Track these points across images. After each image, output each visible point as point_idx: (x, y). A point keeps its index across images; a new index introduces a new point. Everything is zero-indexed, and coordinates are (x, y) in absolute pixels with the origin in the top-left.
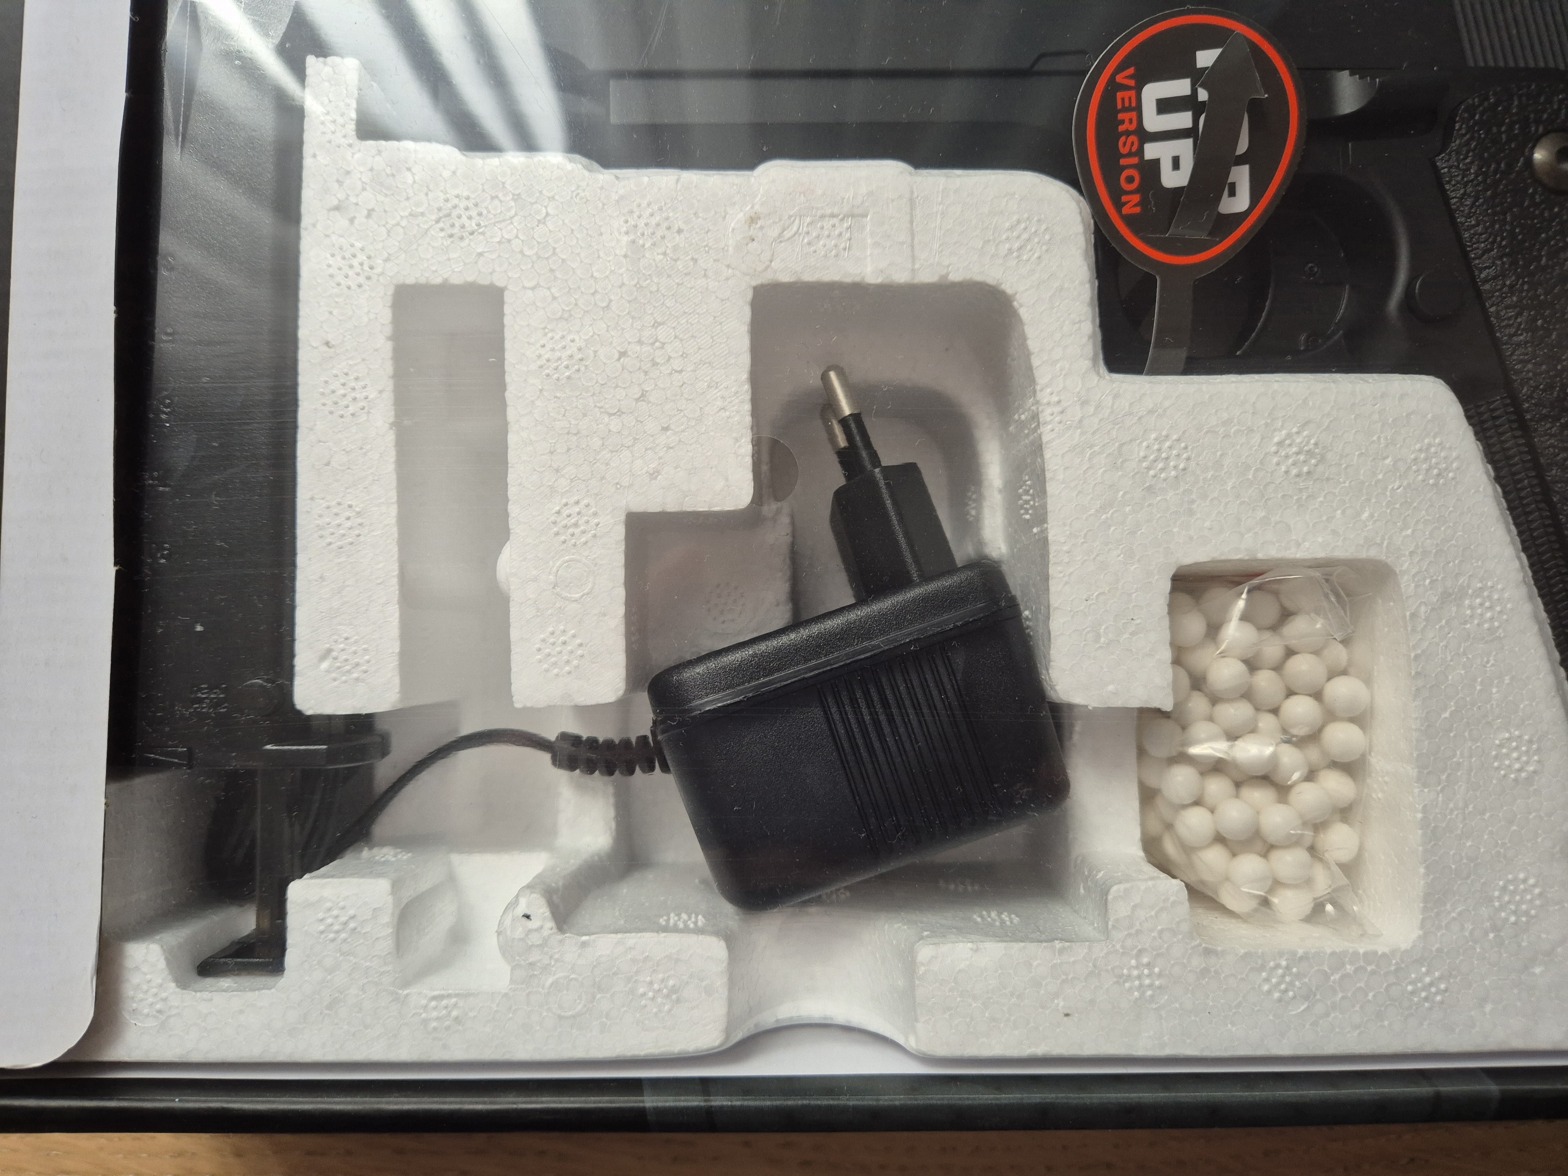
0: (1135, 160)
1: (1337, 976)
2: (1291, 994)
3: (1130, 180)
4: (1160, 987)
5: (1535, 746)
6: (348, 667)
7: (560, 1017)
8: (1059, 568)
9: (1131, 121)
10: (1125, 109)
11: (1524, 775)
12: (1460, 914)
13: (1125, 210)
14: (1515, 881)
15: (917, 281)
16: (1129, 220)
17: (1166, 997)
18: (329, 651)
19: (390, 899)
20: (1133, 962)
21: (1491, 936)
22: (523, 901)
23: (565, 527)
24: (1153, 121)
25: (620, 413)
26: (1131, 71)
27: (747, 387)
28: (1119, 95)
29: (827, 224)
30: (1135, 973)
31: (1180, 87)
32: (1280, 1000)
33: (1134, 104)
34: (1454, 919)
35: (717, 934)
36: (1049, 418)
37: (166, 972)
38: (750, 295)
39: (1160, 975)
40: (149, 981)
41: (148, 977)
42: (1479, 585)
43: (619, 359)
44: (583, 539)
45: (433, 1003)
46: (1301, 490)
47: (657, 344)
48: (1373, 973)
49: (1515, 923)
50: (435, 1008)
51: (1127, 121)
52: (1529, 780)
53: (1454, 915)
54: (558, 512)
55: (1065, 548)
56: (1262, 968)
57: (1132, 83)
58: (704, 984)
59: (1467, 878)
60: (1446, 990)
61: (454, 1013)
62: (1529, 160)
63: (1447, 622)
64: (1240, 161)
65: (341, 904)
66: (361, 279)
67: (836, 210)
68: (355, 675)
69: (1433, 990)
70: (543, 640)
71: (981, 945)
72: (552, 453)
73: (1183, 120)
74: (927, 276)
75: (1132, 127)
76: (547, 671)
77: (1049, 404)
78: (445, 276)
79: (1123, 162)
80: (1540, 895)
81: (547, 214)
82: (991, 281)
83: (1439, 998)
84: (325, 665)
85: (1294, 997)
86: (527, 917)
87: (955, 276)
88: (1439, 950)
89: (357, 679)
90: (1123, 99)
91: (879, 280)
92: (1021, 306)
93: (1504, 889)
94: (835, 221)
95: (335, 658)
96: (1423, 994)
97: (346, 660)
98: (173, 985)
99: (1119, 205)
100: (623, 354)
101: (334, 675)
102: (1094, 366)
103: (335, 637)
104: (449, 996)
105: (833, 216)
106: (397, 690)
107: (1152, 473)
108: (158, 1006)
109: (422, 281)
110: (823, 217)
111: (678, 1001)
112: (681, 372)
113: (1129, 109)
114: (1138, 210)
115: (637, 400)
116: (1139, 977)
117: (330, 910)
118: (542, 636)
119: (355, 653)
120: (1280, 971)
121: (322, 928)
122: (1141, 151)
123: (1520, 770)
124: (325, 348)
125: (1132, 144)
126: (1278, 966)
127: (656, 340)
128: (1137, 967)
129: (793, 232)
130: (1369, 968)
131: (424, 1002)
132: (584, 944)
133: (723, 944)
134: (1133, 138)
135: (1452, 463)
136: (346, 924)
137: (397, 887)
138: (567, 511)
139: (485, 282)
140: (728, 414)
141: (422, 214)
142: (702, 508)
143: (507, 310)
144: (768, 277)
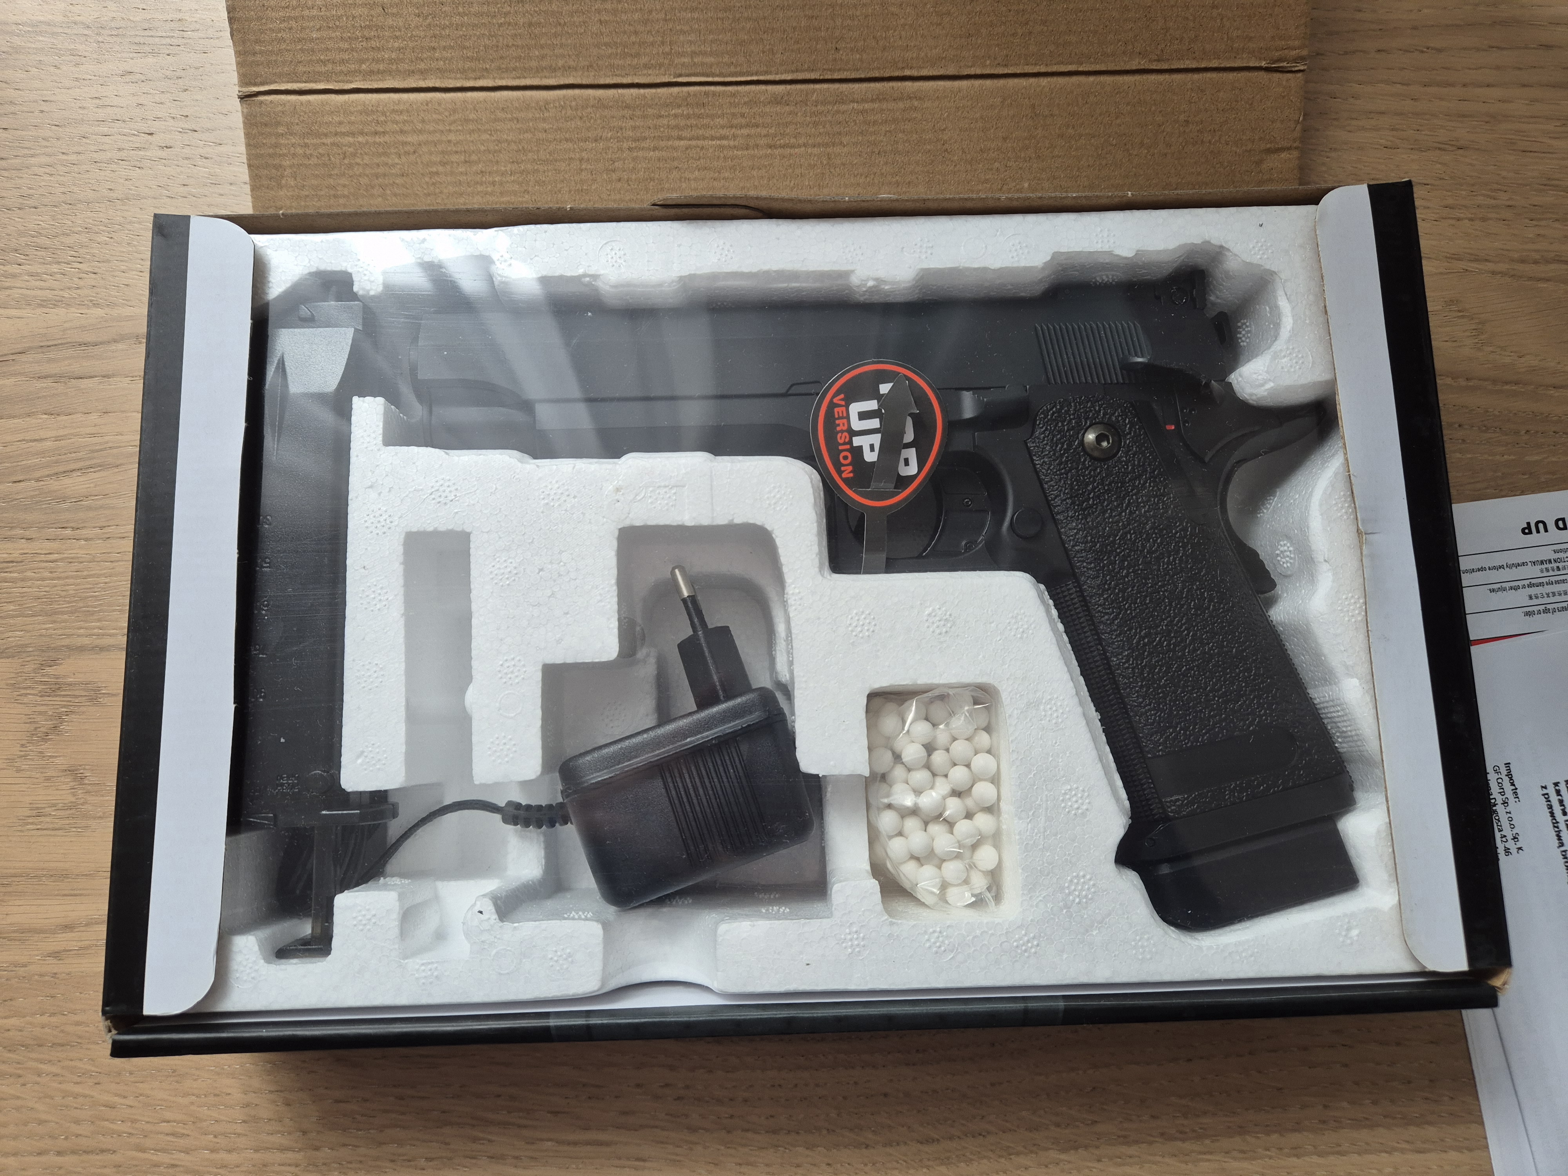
0: (848, 447)
1: (971, 938)
2: (943, 948)
3: (845, 458)
4: (864, 946)
5: (1086, 794)
6: (374, 762)
7: (500, 974)
8: (801, 692)
9: (844, 424)
10: (839, 418)
11: (1080, 811)
12: (1044, 897)
13: (844, 475)
14: (1077, 877)
15: (715, 523)
16: (846, 481)
17: (868, 952)
18: (363, 752)
19: (397, 904)
20: (847, 931)
21: (1065, 911)
22: (478, 903)
23: (506, 674)
24: (857, 425)
25: (539, 605)
26: (842, 396)
27: (615, 588)
28: (836, 410)
29: (663, 491)
30: (849, 937)
31: (872, 405)
32: (937, 953)
33: (845, 415)
34: (1041, 901)
35: (597, 921)
36: (793, 603)
37: (259, 953)
38: (617, 533)
39: (863, 939)
40: (248, 959)
41: (247, 957)
42: (1049, 697)
43: (539, 573)
44: (517, 681)
45: (423, 968)
46: (942, 643)
47: (562, 563)
48: (992, 934)
49: (1079, 903)
50: (424, 971)
51: (841, 425)
52: (1084, 815)
53: (1040, 898)
54: (502, 665)
55: (804, 679)
56: (926, 932)
57: (843, 403)
58: (588, 951)
59: (1048, 875)
60: (1038, 945)
61: (436, 974)
62: (1082, 443)
63: (1030, 720)
64: (908, 446)
65: (367, 907)
66: (385, 529)
67: (667, 483)
68: (378, 767)
69: (1030, 945)
70: (492, 743)
71: (755, 923)
72: (498, 629)
73: (875, 423)
74: (722, 521)
75: (845, 428)
76: (494, 761)
77: (793, 594)
78: (436, 526)
79: (840, 448)
80: (1094, 885)
81: (496, 489)
82: (759, 523)
83: (1033, 950)
84: (359, 761)
85: (945, 951)
86: (481, 912)
87: (738, 520)
88: (1032, 921)
89: (379, 769)
90: (838, 412)
91: (693, 524)
92: (777, 537)
93: (1071, 881)
94: (667, 489)
95: (366, 757)
96: (1024, 948)
97: (373, 757)
98: (262, 961)
99: (840, 473)
100: (541, 570)
101: (365, 767)
102: (820, 571)
103: (366, 744)
104: (432, 963)
105: (665, 487)
106: (404, 775)
107: (854, 634)
108: (253, 975)
109: (422, 529)
110: (659, 487)
111: (572, 962)
112: (575, 579)
113: (842, 418)
114: (851, 475)
115: (549, 597)
116: (851, 940)
117: (360, 911)
118: (491, 740)
119: (378, 753)
120: (936, 935)
121: (355, 922)
122: (851, 442)
123: (1078, 808)
124: (363, 570)
125: (846, 437)
126: (934, 932)
127: (561, 562)
128: (850, 934)
129: (642, 496)
130: (990, 932)
131: (417, 967)
132: (515, 927)
133: (600, 926)
134: (846, 434)
135: (1031, 625)
136: (370, 920)
137: (401, 897)
138: (507, 664)
139: (459, 529)
140: (603, 604)
141: (422, 490)
142: (588, 660)
143: (472, 545)
144: (627, 523)
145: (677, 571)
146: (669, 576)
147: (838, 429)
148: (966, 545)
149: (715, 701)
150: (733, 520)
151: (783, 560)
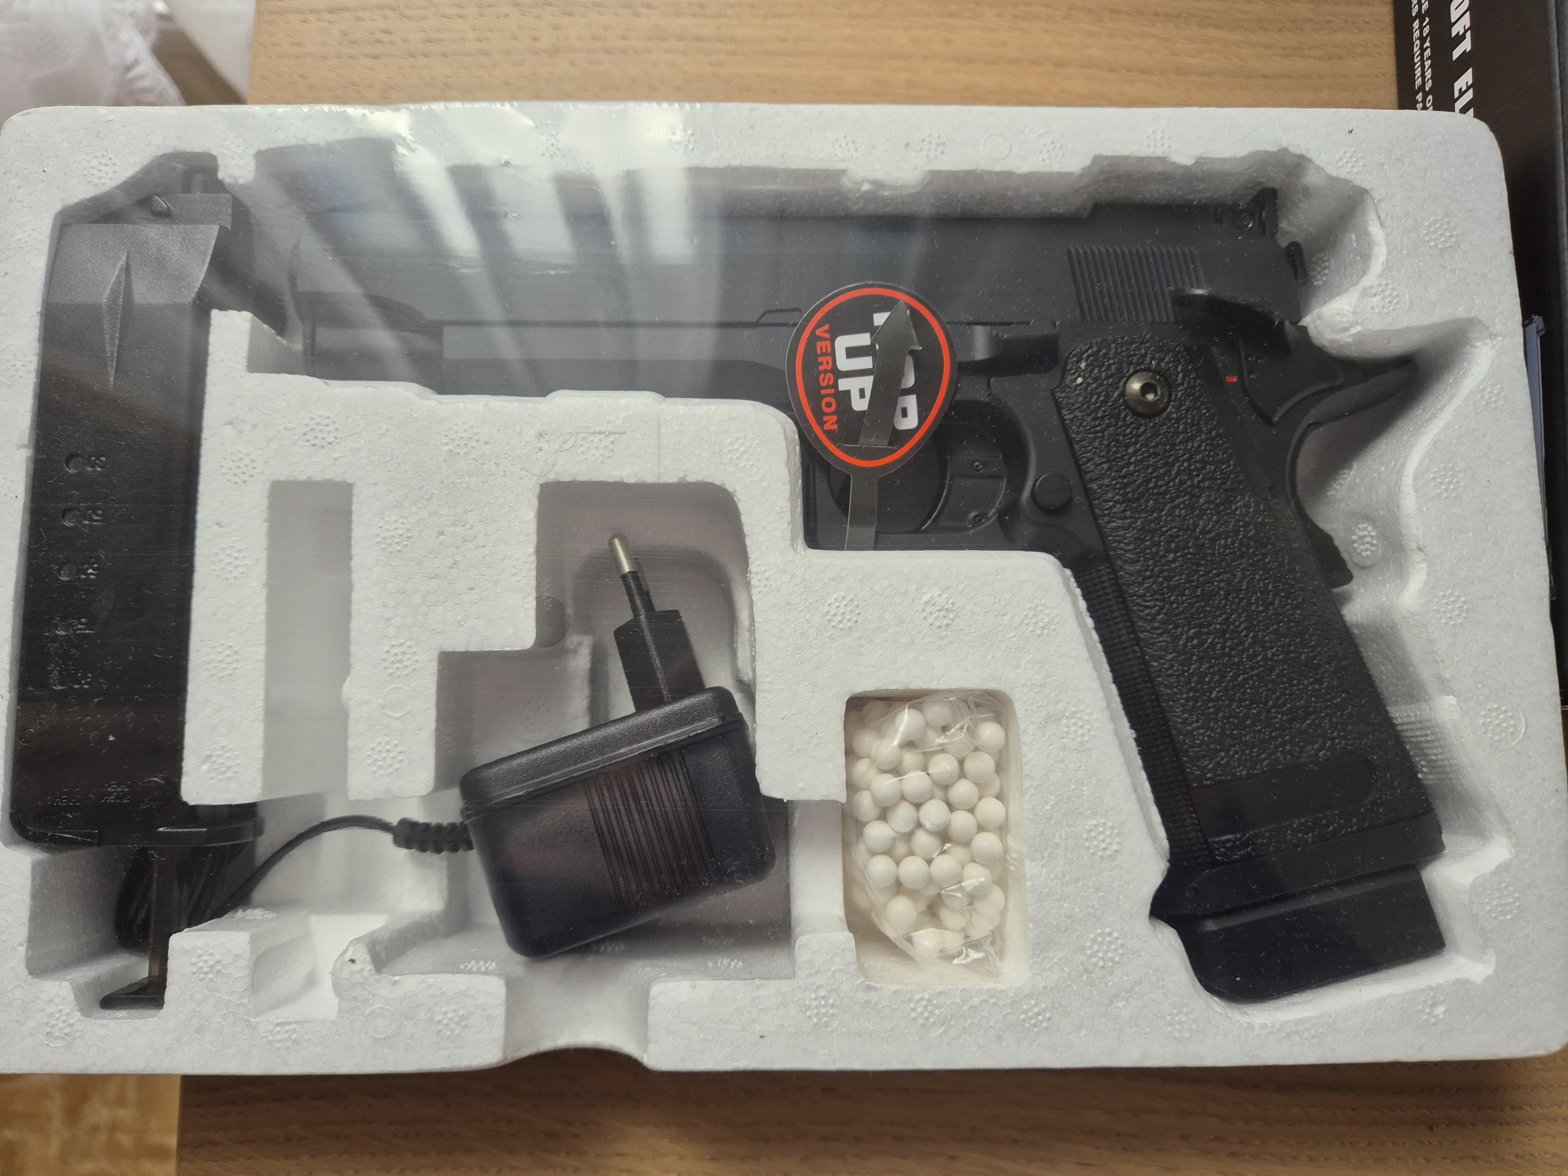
0: (832, 391)
1: (966, 1008)
2: (932, 1020)
3: (829, 405)
4: (833, 1015)
5: (1116, 831)
6: (223, 769)
7: (375, 1039)
8: (764, 695)
9: (828, 363)
10: (822, 354)
11: (1108, 852)
12: (1060, 959)
13: (827, 427)
14: (1101, 935)
15: (661, 481)
16: (829, 433)
17: (838, 1023)
18: (209, 757)
19: (249, 947)
20: (813, 995)
21: (1085, 976)
22: (351, 949)
23: (392, 663)
24: (844, 363)
25: (436, 576)
26: (827, 327)
27: (534, 558)
28: (819, 344)
29: (596, 438)
30: (815, 1003)
31: (863, 339)
32: (923, 1025)
33: (829, 351)
34: (1056, 963)
35: (499, 975)
36: (757, 584)
37: (71, 1005)
38: (537, 490)
39: (832, 1006)
40: (60, 1011)
41: (60, 1007)
42: (1074, 709)
43: (437, 537)
44: (406, 672)
45: (278, 1029)
46: (941, 638)
47: (468, 526)
48: (994, 1004)
49: (1103, 967)
50: (279, 1032)
51: (825, 363)
52: (1112, 858)
53: (1055, 960)
54: (387, 652)
55: (768, 680)
56: (910, 1000)
57: (827, 336)
58: (486, 1014)
59: (1066, 931)
60: (1050, 1019)
61: (294, 1036)
62: (1123, 394)
63: (1050, 737)
64: (907, 392)
65: (211, 951)
66: (245, 478)
67: (602, 429)
68: (229, 775)
69: (1040, 1018)
70: (373, 749)
71: (697, 983)
72: (385, 606)
73: (866, 362)
74: (672, 478)
75: (829, 367)
76: (374, 772)
77: (757, 573)
78: (309, 475)
79: (823, 392)
80: (1122, 945)
81: (388, 430)
82: (717, 482)
83: (1044, 1025)
84: (205, 767)
85: (934, 1023)
86: (353, 961)
87: (691, 479)
88: (1044, 988)
89: (230, 778)
90: (821, 348)
91: (633, 481)
92: (739, 500)
93: (1094, 940)
94: (601, 436)
95: (214, 762)
96: (1033, 1021)
97: (222, 764)
98: (76, 1016)
99: (821, 423)
100: (441, 533)
101: (212, 775)
102: (792, 545)
103: (215, 746)
104: (290, 1023)
105: (600, 433)
106: (259, 786)
107: (833, 624)
108: (66, 1030)
109: (292, 479)
110: (593, 433)
111: (466, 1027)
112: (484, 547)
113: (826, 354)
114: (835, 426)
115: (451, 567)
116: (817, 1007)
117: (201, 956)
118: (372, 745)
119: (229, 758)
120: (924, 1003)
121: (195, 970)
122: (836, 385)
123: (1105, 849)
124: (216, 527)
125: (829, 379)
126: (922, 999)
127: (466, 523)
128: (816, 999)
129: (570, 445)
130: (991, 1001)
131: (271, 1028)
132: (395, 982)
133: (502, 982)
134: (829, 375)
135: (1053, 619)
136: (212, 967)
137: (253, 940)
138: (395, 651)
139: (339, 479)
140: (518, 578)
141: (293, 429)
142: (497, 648)
143: (355, 499)
144: (551, 477)
145: (617, 542)
146: (607, 547)
147: (821, 368)
148: (976, 517)
149: (659, 702)
150: (685, 477)
151: (746, 529)
